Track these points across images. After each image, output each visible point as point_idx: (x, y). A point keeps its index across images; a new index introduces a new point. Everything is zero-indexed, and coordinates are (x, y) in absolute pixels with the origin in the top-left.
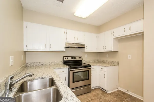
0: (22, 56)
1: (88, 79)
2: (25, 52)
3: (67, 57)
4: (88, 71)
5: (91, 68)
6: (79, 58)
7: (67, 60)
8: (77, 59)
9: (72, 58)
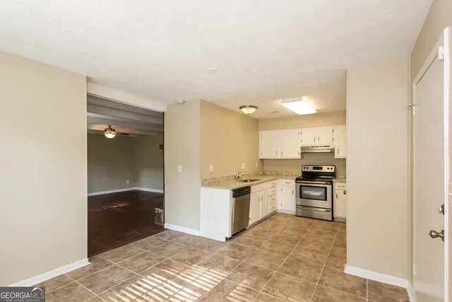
1: (325, 200)
2: (262, 160)
3: (306, 167)
4: (326, 188)
5: (332, 184)
6: (328, 168)
7: (306, 170)
8: (325, 170)
9: (314, 168)
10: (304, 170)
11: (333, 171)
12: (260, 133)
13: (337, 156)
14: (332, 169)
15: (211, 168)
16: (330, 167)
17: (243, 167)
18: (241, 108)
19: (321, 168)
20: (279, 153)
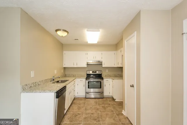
0: (62, 70)
1: (101, 88)
2: (65, 68)
3: (89, 71)
4: (101, 82)
5: (103, 80)
6: (99, 72)
7: (89, 73)
8: (97, 73)
9: (93, 72)
10: (88, 73)
11: (101, 73)
12: (64, 52)
13: (103, 66)
14: (100, 72)
15: (32, 74)
16: (100, 71)
17: (56, 72)
18: (57, 31)
19: (96, 72)
20: (75, 64)
